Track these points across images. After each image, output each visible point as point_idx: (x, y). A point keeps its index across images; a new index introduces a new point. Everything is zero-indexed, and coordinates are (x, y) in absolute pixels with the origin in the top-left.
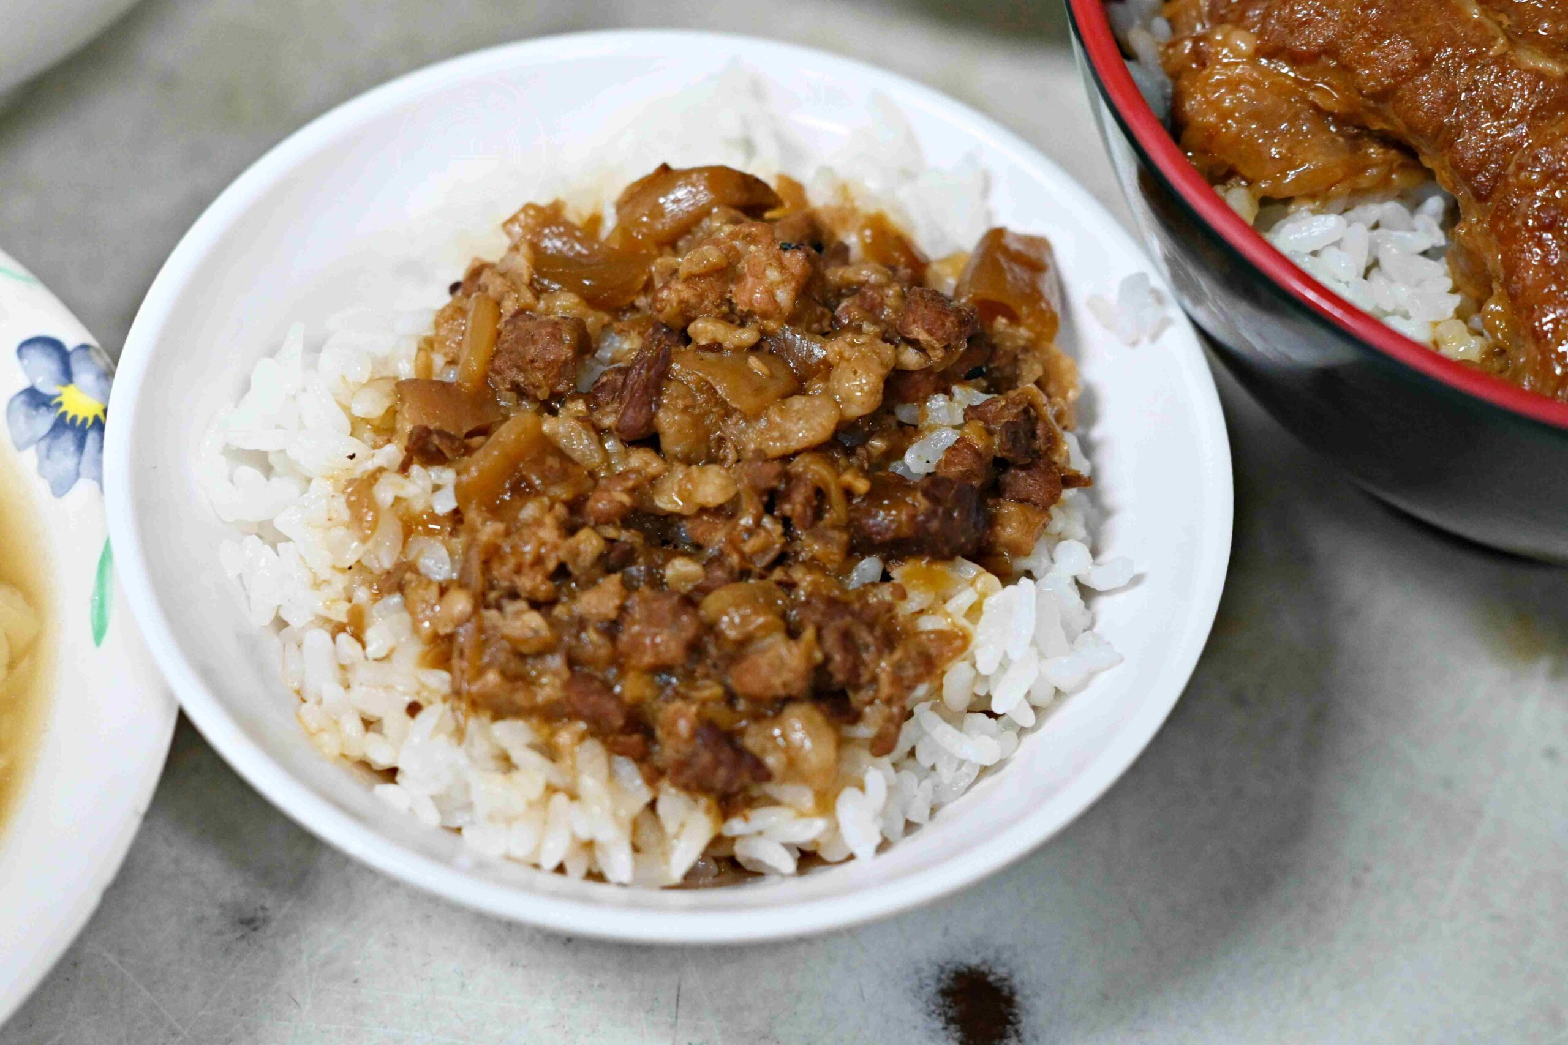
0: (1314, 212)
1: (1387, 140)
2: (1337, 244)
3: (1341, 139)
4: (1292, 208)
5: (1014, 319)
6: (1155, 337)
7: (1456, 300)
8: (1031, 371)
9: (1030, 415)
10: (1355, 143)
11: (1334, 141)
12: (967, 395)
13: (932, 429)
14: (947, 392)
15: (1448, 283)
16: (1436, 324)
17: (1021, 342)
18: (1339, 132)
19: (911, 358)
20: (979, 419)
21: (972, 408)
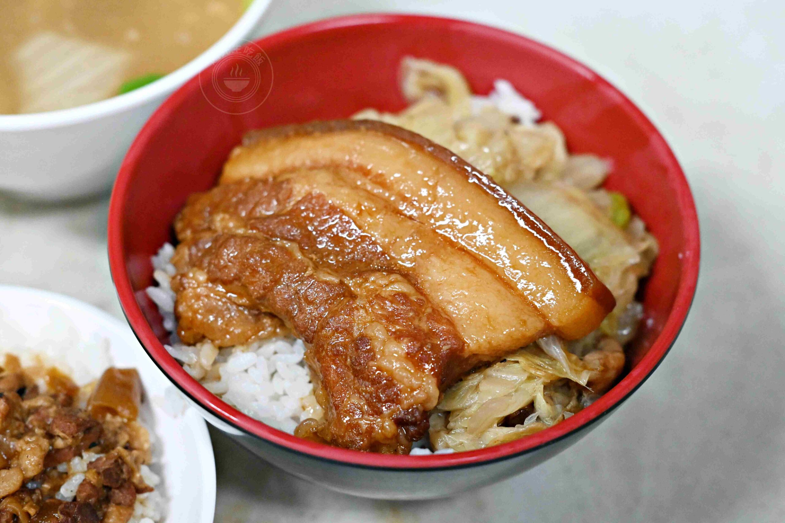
0: (243, 351)
1: (272, 316)
2: (255, 366)
3: (250, 317)
4: (233, 350)
5: (114, 413)
6: (183, 413)
7: (311, 386)
8: (124, 439)
9: (119, 462)
10: (258, 317)
11: (247, 318)
12: (90, 456)
13: (74, 474)
14: (81, 456)
15: (308, 379)
16: (302, 399)
17: (118, 425)
18: (250, 314)
19: (60, 443)
20: (94, 468)
21: (91, 463)
